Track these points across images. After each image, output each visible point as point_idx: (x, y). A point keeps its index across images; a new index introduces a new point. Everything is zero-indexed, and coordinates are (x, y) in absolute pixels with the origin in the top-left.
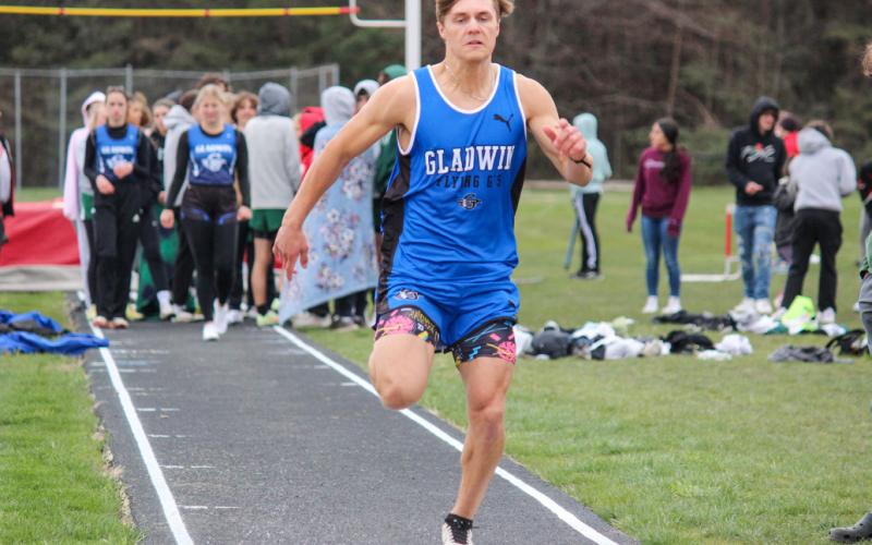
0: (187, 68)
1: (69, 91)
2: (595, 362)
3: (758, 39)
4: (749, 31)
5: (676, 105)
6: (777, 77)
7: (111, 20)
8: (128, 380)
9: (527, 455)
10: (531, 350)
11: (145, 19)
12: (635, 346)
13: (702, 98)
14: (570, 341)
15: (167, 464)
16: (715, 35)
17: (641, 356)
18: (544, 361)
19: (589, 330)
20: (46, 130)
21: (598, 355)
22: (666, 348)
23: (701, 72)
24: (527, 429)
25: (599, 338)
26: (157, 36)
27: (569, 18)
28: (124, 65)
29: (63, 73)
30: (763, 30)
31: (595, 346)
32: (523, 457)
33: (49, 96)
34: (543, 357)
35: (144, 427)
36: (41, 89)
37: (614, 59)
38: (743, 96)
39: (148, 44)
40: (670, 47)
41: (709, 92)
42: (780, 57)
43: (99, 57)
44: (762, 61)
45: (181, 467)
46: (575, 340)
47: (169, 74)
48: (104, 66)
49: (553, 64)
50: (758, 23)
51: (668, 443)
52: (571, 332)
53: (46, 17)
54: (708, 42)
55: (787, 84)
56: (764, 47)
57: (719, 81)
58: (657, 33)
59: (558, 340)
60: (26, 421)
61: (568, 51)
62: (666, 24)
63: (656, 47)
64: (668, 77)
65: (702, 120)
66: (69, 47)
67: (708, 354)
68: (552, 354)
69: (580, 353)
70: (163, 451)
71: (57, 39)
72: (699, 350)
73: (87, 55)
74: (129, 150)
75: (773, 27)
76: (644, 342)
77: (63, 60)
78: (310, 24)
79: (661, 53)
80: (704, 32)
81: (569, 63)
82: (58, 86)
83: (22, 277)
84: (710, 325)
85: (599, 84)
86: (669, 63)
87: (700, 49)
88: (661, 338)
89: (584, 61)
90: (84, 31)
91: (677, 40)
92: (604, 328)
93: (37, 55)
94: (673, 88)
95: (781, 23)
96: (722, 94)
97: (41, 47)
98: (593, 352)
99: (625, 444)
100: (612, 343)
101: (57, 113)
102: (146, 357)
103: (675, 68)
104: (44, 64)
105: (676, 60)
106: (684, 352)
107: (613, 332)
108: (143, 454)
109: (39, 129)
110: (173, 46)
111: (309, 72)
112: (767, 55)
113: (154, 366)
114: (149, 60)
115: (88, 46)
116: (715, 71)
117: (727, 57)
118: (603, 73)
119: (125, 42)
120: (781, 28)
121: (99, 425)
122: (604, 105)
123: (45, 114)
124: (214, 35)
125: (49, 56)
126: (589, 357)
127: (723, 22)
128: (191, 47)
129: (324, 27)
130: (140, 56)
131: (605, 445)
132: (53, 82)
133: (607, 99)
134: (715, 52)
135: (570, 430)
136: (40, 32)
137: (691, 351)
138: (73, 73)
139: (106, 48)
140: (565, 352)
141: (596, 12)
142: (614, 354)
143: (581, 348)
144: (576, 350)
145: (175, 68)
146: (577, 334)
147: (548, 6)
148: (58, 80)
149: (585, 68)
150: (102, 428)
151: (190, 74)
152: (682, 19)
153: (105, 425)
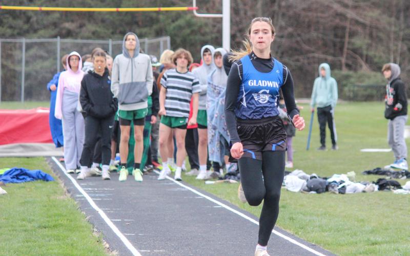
0: (88, 38)
1: (26, 50)
2: (341, 195)
3: (390, 24)
4: (385, 20)
5: (347, 58)
6: (400, 44)
7: (48, 13)
8: (99, 204)
9: (329, 245)
10: (307, 188)
11: (66, 12)
12: (360, 187)
13: (361, 56)
14: (327, 184)
15: (141, 249)
16: (368, 22)
17: (364, 192)
18: (314, 194)
19: (335, 178)
20: (14, 71)
21: (342, 191)
22: (376, 187)
23: (360, 41)
24: (323, 231)
25: (342, 182)
26: (72, 21)
27: (291, 13)
28: (55, 37)
29: (24, 41)
30: (393, 19)
31: (340, 186)
32: (327, 246)
33: (16, 53)
34: (313, 192)
35: (119, 229)
36: (11, 49)
37: (314, 34)
38: (382, 54)
39: (68, 25)
40: (344, 28)
41: (365, 52)
42: (401, 34)
43: (42, 32)
44: (392, 36)
45: (149, 251)
46: (330, 183)
47: (79, 41)
48: (44, 37)
49: (282, 37)
50: (391, 16)
51: (401, 239)
52: (326, 179)
53: (14, 11)
54: (364, 25)
55: (405, 48)
56: (393, 29)
57: (369, 46)
58: (337, 21)
59: (321, 183)
60: (55, 226)
61: (290, 30)
62: (342, 16)
63: (336, 28)
64: (343, 43)
65: (361, 66)
66: (26, 27)
67: (399, 191)
68: (318, 191)
69: (333, 190)
70: (136, 242)
71: (20, 23)
72: (393, 189)
73: (35, 31)
74: (275, 85)
75: (398, 18)
76: (365, 185)
77: (23, 33)
78: (154, 15)
79: (338, 31)
80: (361, 20)
81: (291, 36)
82: (21, 48)
83: (21, 149)
84: (394, 175)
85: (306, 47)
86: (343, 37)
87: (359, 29)
88: (373, 183)
89: (299, 35)
90: (34, 19)
91: (347, 25)
92: (343, 177)
93: (9, 31)
94: (345, 50)
95: (402, 15)
96: (371, 53)
97: (11, 27)
98: (339, 189)
99: (379, 239)
100: (348, 185)
101: (20, 62)
102: (104, 192)
103: (347, 39)
104: (12, 36)
105: (347, 35)
106: (385, 190)
107: (348, 179)
108: (125, 244)
109: (10, 70)
110: (81, 26)
111: (155, 41)
112: (395, 33)
113: (109, 197)
114: (69, 34)
115: (36, 26)
116: (368, 41)
117: (374, 33)
118: (308, 42)
119: (55, 25)
120: (402, 18)
121: (93, 228)
122: (308, 58)
123: (13, 63)
124: (103, 21)
125: (16, 32)
126: (337, 192)
127: (372, 15)
128: (91, 27)
129: (161, 17)
130: (64, 32)
131: (369, 240)
132: (17, 45)
133: (311, 55)
134: (368, 31)
135: (347, 232)
136: (10, 19)
137: (389, 189)
138: (29, 41)
139: (45, 27)
140: (325, 190)
141: (304, 9)
142: (350, 191)
143: (333, 187)
144: (330, 189)
145: (82, 38)
146: (330, 180)
147: (280, 6)
148: (21, 44)
149: (299, 39)
150: (95, 230)
151: (90, 41)
152: (351, 14)
153: (97, 228)
